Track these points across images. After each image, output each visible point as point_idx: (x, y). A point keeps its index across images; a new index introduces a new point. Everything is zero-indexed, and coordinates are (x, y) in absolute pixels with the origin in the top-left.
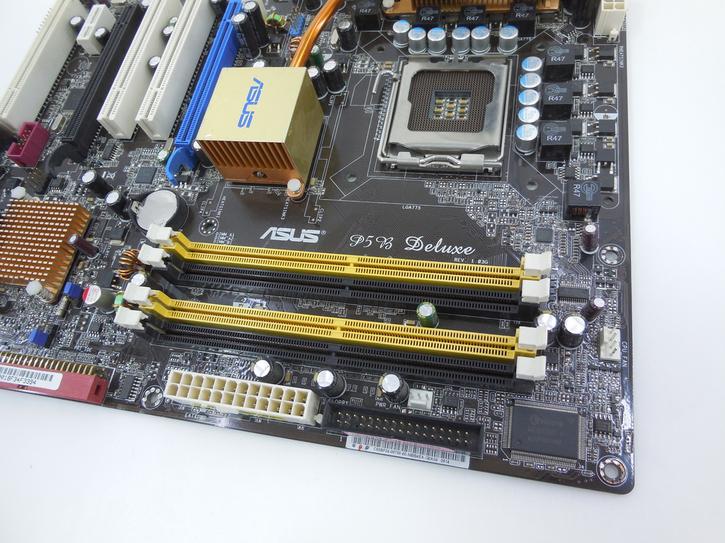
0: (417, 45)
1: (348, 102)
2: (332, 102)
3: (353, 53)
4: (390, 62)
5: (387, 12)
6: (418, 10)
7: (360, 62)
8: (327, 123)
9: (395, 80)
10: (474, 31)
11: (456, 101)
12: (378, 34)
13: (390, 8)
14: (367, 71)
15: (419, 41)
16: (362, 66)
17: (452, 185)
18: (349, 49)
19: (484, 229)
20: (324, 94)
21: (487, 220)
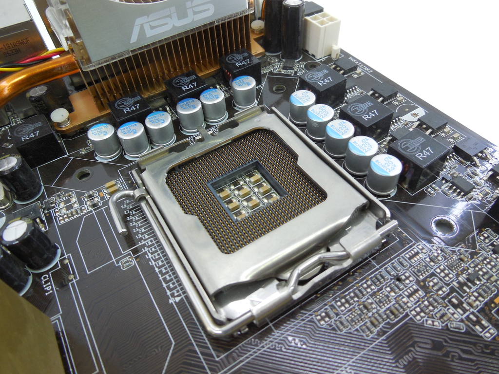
0: (137, 146)
1: (82, 271)
2: (50, 288)
3: (43, 197)
4: (113, 182)
5: (64, 128)
6: (111, 105)
7: (62, 205)
8: (61, 327)
9: (142, 198)
10: (202, 97)
11: (242, 183)
12: (67, 160)
13: (64, 122)
14: (82, 210)
15: (138, 138)
16: (69, 208)
17: (356, 295)
18: (31, 196)
19: (469, 333)
20: (26, 282)
21: (458, 314)
